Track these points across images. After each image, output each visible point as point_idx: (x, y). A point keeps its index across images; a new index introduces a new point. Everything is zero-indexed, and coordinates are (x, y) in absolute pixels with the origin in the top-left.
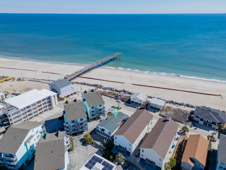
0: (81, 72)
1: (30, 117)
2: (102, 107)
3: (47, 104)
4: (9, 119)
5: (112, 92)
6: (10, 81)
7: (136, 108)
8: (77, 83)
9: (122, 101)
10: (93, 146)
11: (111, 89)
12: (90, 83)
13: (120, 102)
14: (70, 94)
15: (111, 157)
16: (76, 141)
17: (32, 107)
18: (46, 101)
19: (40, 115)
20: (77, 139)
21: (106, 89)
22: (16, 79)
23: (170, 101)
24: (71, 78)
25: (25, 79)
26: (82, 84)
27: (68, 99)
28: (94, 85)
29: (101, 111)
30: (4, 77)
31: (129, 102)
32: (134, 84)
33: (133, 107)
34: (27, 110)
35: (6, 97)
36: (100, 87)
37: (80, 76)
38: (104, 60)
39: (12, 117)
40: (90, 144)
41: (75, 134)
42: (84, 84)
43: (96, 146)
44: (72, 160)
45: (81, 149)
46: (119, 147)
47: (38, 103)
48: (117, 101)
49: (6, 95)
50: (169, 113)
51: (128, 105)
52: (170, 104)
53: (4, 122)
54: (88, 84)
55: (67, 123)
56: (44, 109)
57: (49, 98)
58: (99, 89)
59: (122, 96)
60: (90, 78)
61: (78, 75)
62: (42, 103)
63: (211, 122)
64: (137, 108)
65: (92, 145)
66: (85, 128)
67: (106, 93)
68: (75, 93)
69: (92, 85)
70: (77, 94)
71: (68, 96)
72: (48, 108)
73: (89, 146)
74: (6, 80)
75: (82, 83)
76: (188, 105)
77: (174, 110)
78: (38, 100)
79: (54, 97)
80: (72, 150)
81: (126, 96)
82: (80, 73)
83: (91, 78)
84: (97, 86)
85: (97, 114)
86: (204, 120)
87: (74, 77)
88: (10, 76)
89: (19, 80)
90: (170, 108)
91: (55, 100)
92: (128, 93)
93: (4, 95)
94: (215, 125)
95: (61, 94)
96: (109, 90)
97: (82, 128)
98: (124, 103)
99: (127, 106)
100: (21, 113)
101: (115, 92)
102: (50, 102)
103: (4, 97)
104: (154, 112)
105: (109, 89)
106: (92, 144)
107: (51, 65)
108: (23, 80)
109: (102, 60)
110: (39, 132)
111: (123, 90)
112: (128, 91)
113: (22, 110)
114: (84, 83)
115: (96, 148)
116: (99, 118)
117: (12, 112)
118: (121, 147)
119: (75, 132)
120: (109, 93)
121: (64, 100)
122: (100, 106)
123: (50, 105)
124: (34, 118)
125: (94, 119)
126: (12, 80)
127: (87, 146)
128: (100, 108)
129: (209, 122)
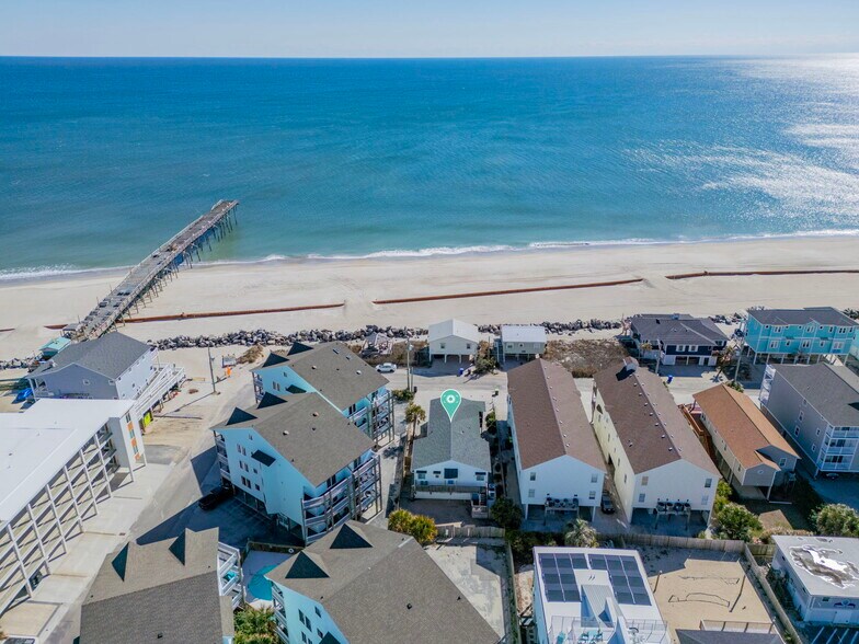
0: (129, 298)
2: (381, 399)
3: (104, 464)
7: (461, 372)
9: (398, 365)
10: (447, 544)
11: (315, 336)
12: (203, 336)
13: (392, 371)
14: (161, 397)
18: (99, 448)
19: (85, 526)
26: (164, 345)
29: (382, 415)
31: (424, 363)
32: (384, 302)
33: (449, 374)
36: (264, 338)
37: (126, 318)
38: (188, 233)
40: (431, 541)
42: (179, 343)
43: (458, 540)
46: (551, 505)
50: (568, 359)
51: (428, 371)
54: (197, 341)
58: (260, 347)
63: (696, 350)
64: (465, 373)
65: (441, 544)
68: (175, 388)
69: (219, 342)
70: (184, 389)
72: (108, 479)
75: (166, 343)
76: (595, 325)
77: (574, 347)
79: (128, 418)
82: (126, 304)
84: (246, 339)
85: (371, 429)
86: (677, 350)
90: (560, 344)
94: (709, 354)
97: (358, 499)
99: (426, 375)
106: (439, 537)
109: (178, 235)
111: (369, 327)
114: (176, 341)
115: (462, 546)
118: (558, 501)
122: (375, 395)
123: (115, 464)
124: (66, 547)
128: (377, 402)
129: (690, 350)
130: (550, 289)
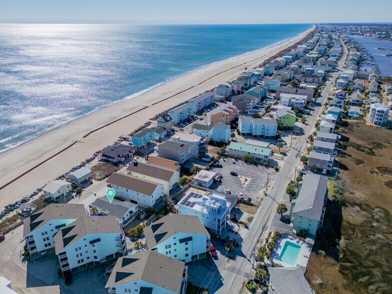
64: (75, 196)
86: (124, 155)
130: (51, 158)
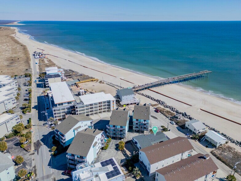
0: (151, 85)
1: (91, 113)
2: (146, 122)
3: (107, 107)
4: (76, 110)
5: (171, 111)
6: (94, 81)
7: (187, 135)
8: (143, 95)
9: (176, 124)
10: (123, 154)
11: (172, 108)
12: (154, 98)
13: (173, 124)
14: (130, 103)
15: (130, 168)
16: (112, 144)
17: (94, 106)
18: (106, 104)
19: (99, 114)
20: (113, 142)
21: (167, 107)
22: (99, 81)
23: (237, 142)
24: (139, 89)
25: (105, 83)
27: (127, 107)
28: (157, 101)
29: (145, 126)
30: (92, 78)
31: (182, 127)
32: (203, 110)
33: (184, 133)
34: (90, 107)
35: (85, 94)
36: (162, 103)
37: (150, 89)
38: (184, 76)
39: (78, 109)
40: (121, 151)
41: (114, 138)
42: (148, 97)
43: (125, 155)
44: (102, 157)
45: (112, 152)
46: (141, 163)
47: (99, 103)
48: (170, 122)
49: (85, 92)
50: (226, 154)
51: (181, 129)
52: (236, 144)
53: (73, 111)
54: (152, 98)
55: (109, 126)
56: (103, 110)
57: (109, 102)
58: (160, 106)
59: (180, 118)
60: (157, 93)
61: (147, 87)
62: (103, 104)
64: (188, 136)
66: (123, 135)
67: (163, 111)
68: (135, 103)
69: (155, 100)
71: (127, 105)
72: (107, 110)
73: (120, 152)
74: (92, 81)
77: (236, 154)
78: (100, 101)
79: (113, 102)
80: (105, 149)
81: (184, 120)
82: (149, 86)
83: (159, 93)
84: (159, 102)
85: (140, 127)
87: (142, 88)
88: (96, 78)
89: (101, 82)
90: (232, 149)
91: (113, 104)
92: (188, 117)
93: (84, 92)
95: (123, 101)
96: (170, 109)
97: (121, 135)
98: (177, 126)
99: (179, 130)
100: (85, 108)
101: (175, 112)
102: (109, 105)
103: (84, 94)
104: (207, 147)
105: (170, 107)
106: (123, 151)
107: (131, 74)
108: (103, 83)
109: (181, 76)
110: (87, 126)
111: (185, 113)
112: (189, 116)
113: (87, 106)
115: (124, 156)
116: (143, 132)
117: (79, 105)
118: (143, 163)
119: (114, 136)
120: (168, 112)
121: (123, 107)
122: (144, 121)
123: (109, 108)
124: (94, 115)
125: (138, 132)
126: (96, 81)
127: (118, 151)
128: (143, 122)
